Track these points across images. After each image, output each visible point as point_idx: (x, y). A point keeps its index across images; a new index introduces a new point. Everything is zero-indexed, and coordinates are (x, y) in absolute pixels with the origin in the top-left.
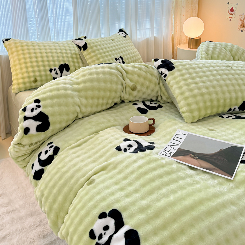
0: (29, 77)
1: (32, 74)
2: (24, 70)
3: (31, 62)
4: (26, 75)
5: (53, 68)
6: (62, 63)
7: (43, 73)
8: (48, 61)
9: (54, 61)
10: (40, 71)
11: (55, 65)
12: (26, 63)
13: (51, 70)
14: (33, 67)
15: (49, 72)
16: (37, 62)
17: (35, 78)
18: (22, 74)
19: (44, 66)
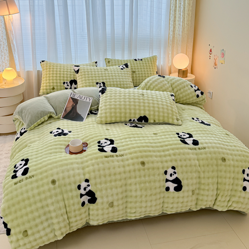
0: (50, 86)
1: (51, 84)
2: (48, 81)
3: (53, 77)
4: (48, 84)
5: (66, 82)
6: (73, 79)
7: (59, 84)
8: (63, 77)
9: (67, 77)
10: (57, 83)
11: (67, 80)
12: (49, 77)
13: (64, 83)
14: (53, 80)
15: (62, 84)
16: (56, 77)
17: (54, 87)
18: (46, 83)
19: (60, 80)
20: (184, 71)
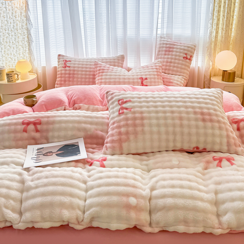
20: (230, 73)
